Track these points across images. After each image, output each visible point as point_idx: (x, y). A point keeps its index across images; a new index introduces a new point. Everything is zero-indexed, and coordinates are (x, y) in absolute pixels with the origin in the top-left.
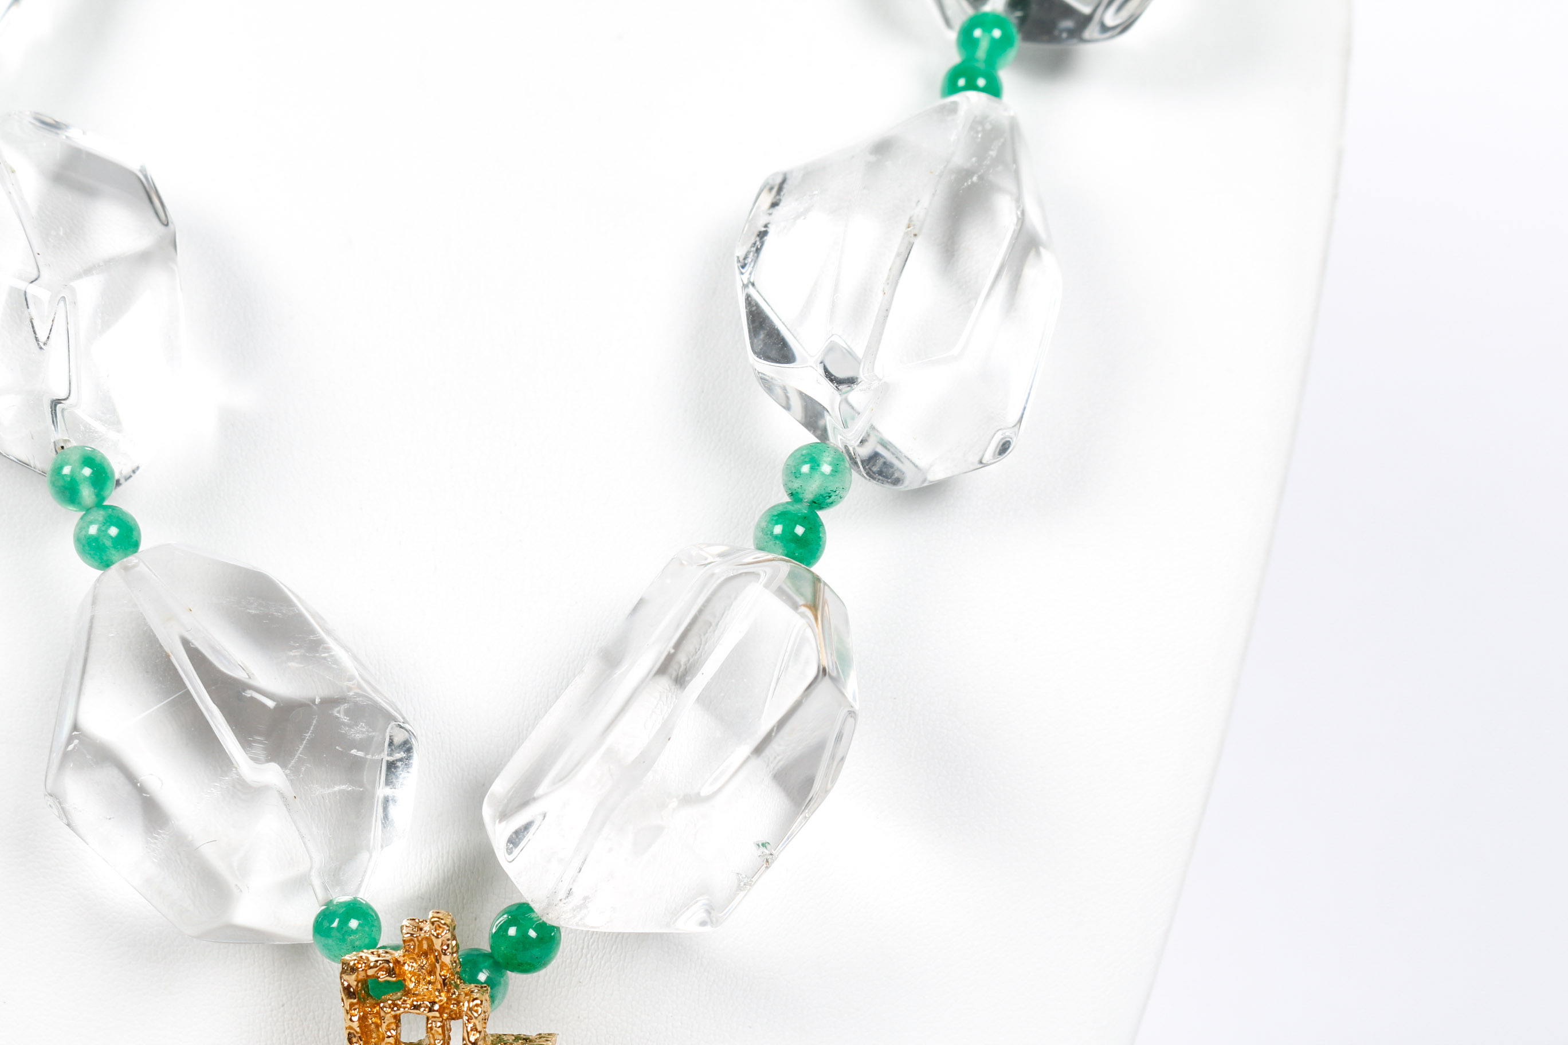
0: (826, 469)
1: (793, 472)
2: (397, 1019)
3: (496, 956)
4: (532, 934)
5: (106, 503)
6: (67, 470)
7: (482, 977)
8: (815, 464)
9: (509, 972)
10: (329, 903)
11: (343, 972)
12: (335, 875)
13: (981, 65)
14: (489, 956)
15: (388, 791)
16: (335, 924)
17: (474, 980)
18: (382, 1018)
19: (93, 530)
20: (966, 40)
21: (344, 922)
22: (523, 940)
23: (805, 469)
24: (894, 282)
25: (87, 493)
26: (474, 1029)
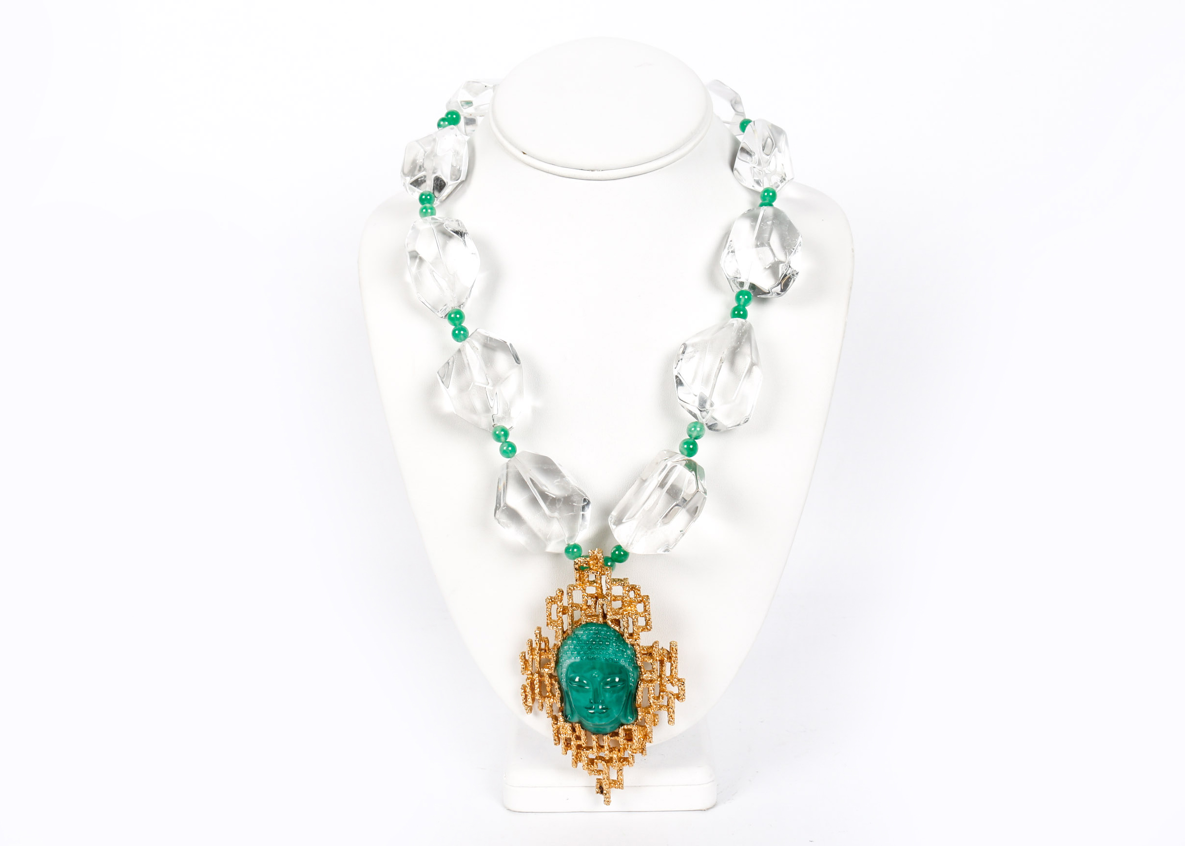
0: (698, 429)
1: (689, 430)
2: (588, 576)
3: (613, 558)
4: (622, 553)
5: (507, 441)
6: (497, 432)
7: (609, 564)
8: (695, 427)
9: (616, 563)
10: (568, 545)
11: (574, 564)
12: (571, 537)
13: (742, 307)
14: (610, 558)
15: (583, 513)
16: (571, 550)
17: (607, 565)
18: (584, 575)
19: (505, 448)
20: (738, 298)
21: (573, 550)
22: (620, 555)
23: (693, 429)
24: (717, 376)
25: (503, 439)
26: (609, 578)
